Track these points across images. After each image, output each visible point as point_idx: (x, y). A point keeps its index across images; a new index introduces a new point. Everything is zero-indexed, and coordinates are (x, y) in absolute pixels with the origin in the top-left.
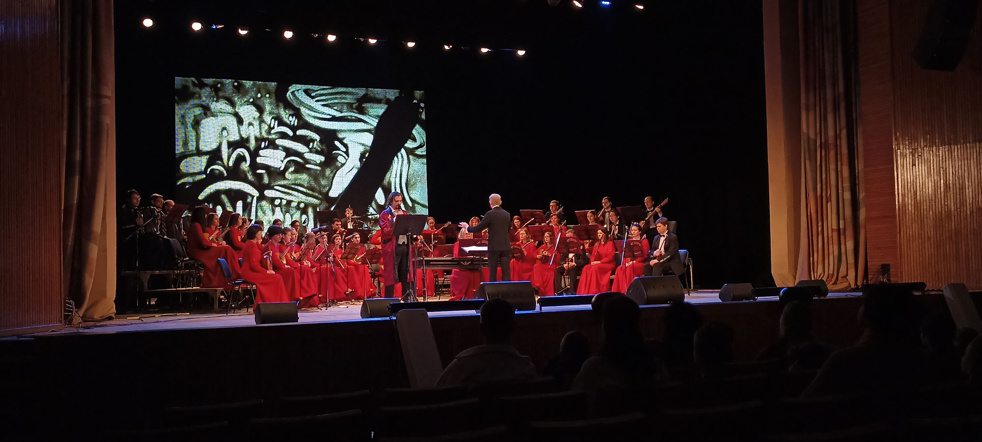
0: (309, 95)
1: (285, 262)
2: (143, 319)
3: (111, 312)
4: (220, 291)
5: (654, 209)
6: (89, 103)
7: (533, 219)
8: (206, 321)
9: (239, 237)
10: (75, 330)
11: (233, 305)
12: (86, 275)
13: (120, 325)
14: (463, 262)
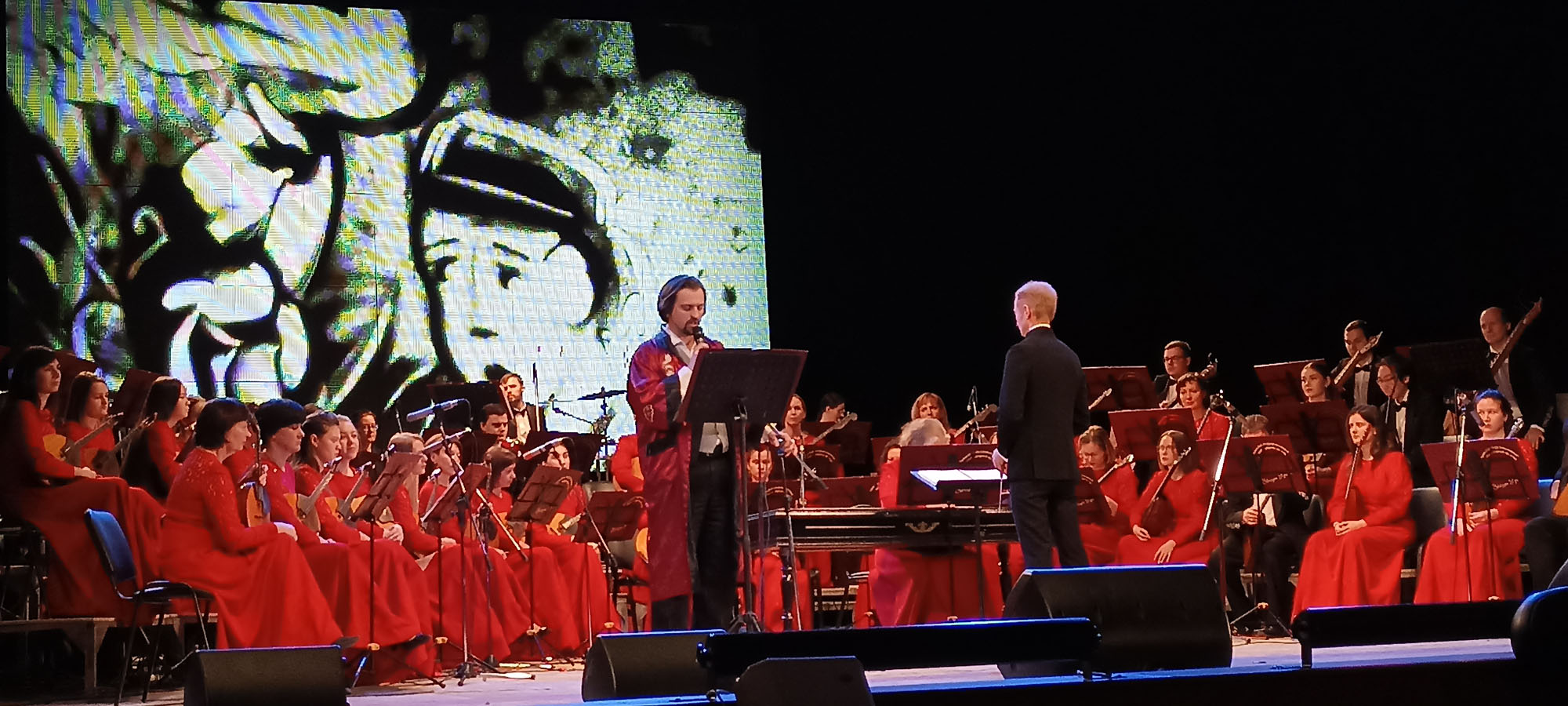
14: (914, 525)
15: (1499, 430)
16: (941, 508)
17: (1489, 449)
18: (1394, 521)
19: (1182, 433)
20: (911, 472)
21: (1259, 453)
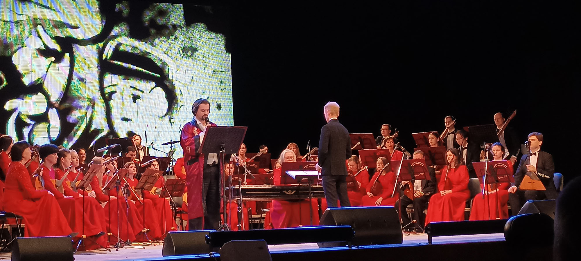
14: (287, 191)
15: (500, 157)
16: (296, 185)
17: (497, 164)
18: (462, 191)
19: (385, 158)
20: (286, 172)
21: (414, 165)
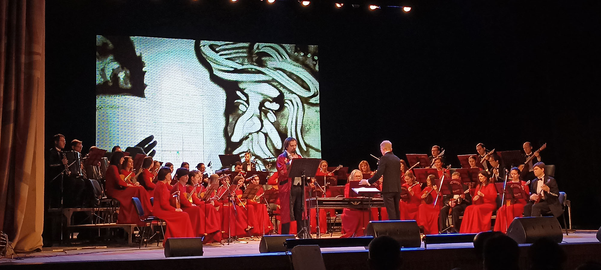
0: (214, 50)
1: (191, 201)
2: (66, 251)
3: (39, 244)
4: (134, 227)
5: (533, 153)
6: (23, 59)
7: (418, 163)
8: (121, 253)
9: (151, 178)
10: (8, 261)
11: (145, 240)
12: (18, 210)
13: (47, 256)
14: (353, 203)
16: (361, 198)
